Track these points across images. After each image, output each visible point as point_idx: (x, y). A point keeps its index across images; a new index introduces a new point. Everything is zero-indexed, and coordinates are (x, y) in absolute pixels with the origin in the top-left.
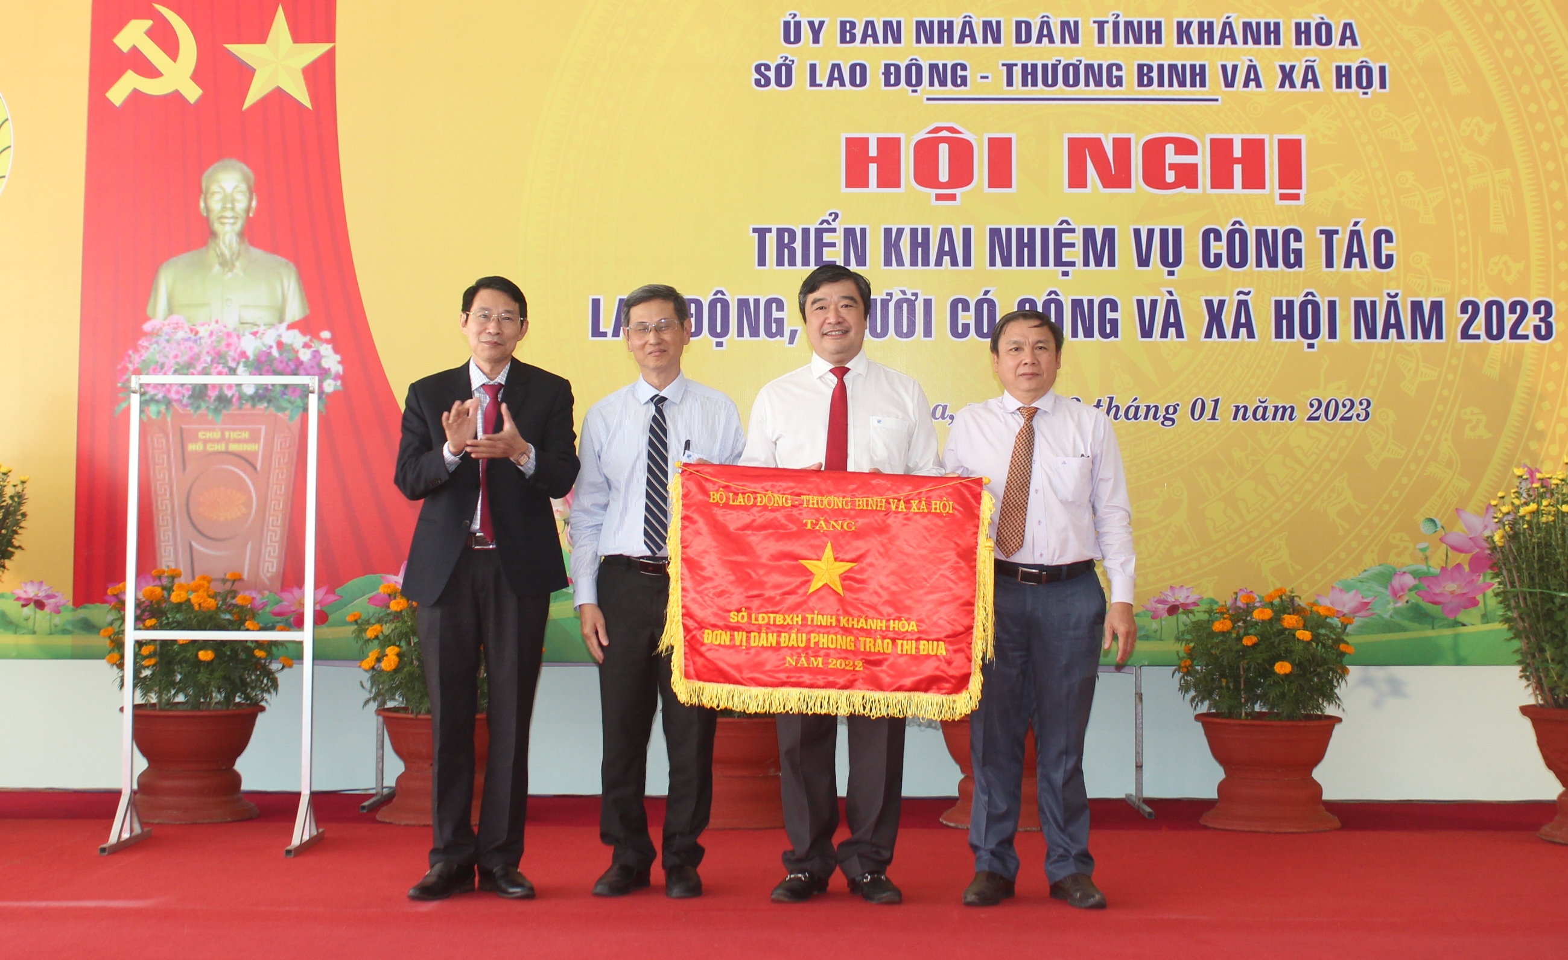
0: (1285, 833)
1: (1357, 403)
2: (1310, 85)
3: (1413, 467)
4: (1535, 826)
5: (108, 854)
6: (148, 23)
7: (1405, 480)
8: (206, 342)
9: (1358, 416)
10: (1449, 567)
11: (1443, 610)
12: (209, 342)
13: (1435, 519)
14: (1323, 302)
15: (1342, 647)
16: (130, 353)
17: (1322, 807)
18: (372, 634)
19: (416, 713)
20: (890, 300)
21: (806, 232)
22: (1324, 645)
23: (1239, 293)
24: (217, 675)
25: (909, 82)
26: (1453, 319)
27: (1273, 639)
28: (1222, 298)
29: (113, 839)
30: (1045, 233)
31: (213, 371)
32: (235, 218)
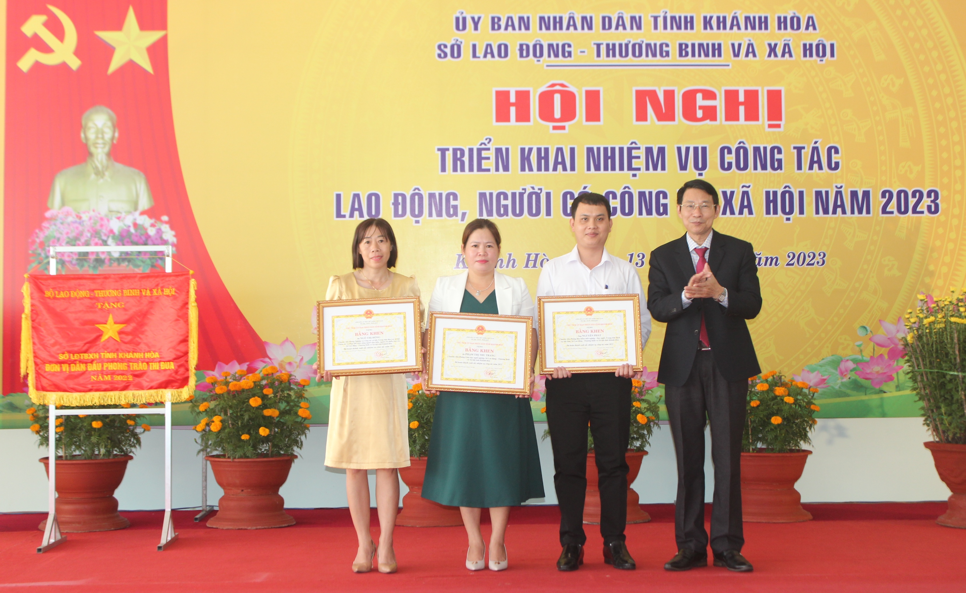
0: (780, 523)
1: (817, 255)
2: (787, 55)
3: (852, 294)
4: (934, 517)
5: (43, 553)
6: (43, 18)
7: (847, 303)
8: (87, 223)
9: (818, 263)
10: (876, 356)
11: (872, 383)
12: (89, 223)
13: (866, 326)
14: (796, 191)
15: (812, 407)
16: (37, 231)
17: (801, 507)
18: (203, 408)
19: (231, 458)
20: (525, 192)
21: (471, 150)
22: (800, 406)
23: (743, 187)
24: (104, 436)
25: (535, 55)
26: (877, 202)
27: (769, 403)
28: (732, 190)
29: (45, 543)
30: (621, 149)
31: (92, 242)
32: (104, 144)
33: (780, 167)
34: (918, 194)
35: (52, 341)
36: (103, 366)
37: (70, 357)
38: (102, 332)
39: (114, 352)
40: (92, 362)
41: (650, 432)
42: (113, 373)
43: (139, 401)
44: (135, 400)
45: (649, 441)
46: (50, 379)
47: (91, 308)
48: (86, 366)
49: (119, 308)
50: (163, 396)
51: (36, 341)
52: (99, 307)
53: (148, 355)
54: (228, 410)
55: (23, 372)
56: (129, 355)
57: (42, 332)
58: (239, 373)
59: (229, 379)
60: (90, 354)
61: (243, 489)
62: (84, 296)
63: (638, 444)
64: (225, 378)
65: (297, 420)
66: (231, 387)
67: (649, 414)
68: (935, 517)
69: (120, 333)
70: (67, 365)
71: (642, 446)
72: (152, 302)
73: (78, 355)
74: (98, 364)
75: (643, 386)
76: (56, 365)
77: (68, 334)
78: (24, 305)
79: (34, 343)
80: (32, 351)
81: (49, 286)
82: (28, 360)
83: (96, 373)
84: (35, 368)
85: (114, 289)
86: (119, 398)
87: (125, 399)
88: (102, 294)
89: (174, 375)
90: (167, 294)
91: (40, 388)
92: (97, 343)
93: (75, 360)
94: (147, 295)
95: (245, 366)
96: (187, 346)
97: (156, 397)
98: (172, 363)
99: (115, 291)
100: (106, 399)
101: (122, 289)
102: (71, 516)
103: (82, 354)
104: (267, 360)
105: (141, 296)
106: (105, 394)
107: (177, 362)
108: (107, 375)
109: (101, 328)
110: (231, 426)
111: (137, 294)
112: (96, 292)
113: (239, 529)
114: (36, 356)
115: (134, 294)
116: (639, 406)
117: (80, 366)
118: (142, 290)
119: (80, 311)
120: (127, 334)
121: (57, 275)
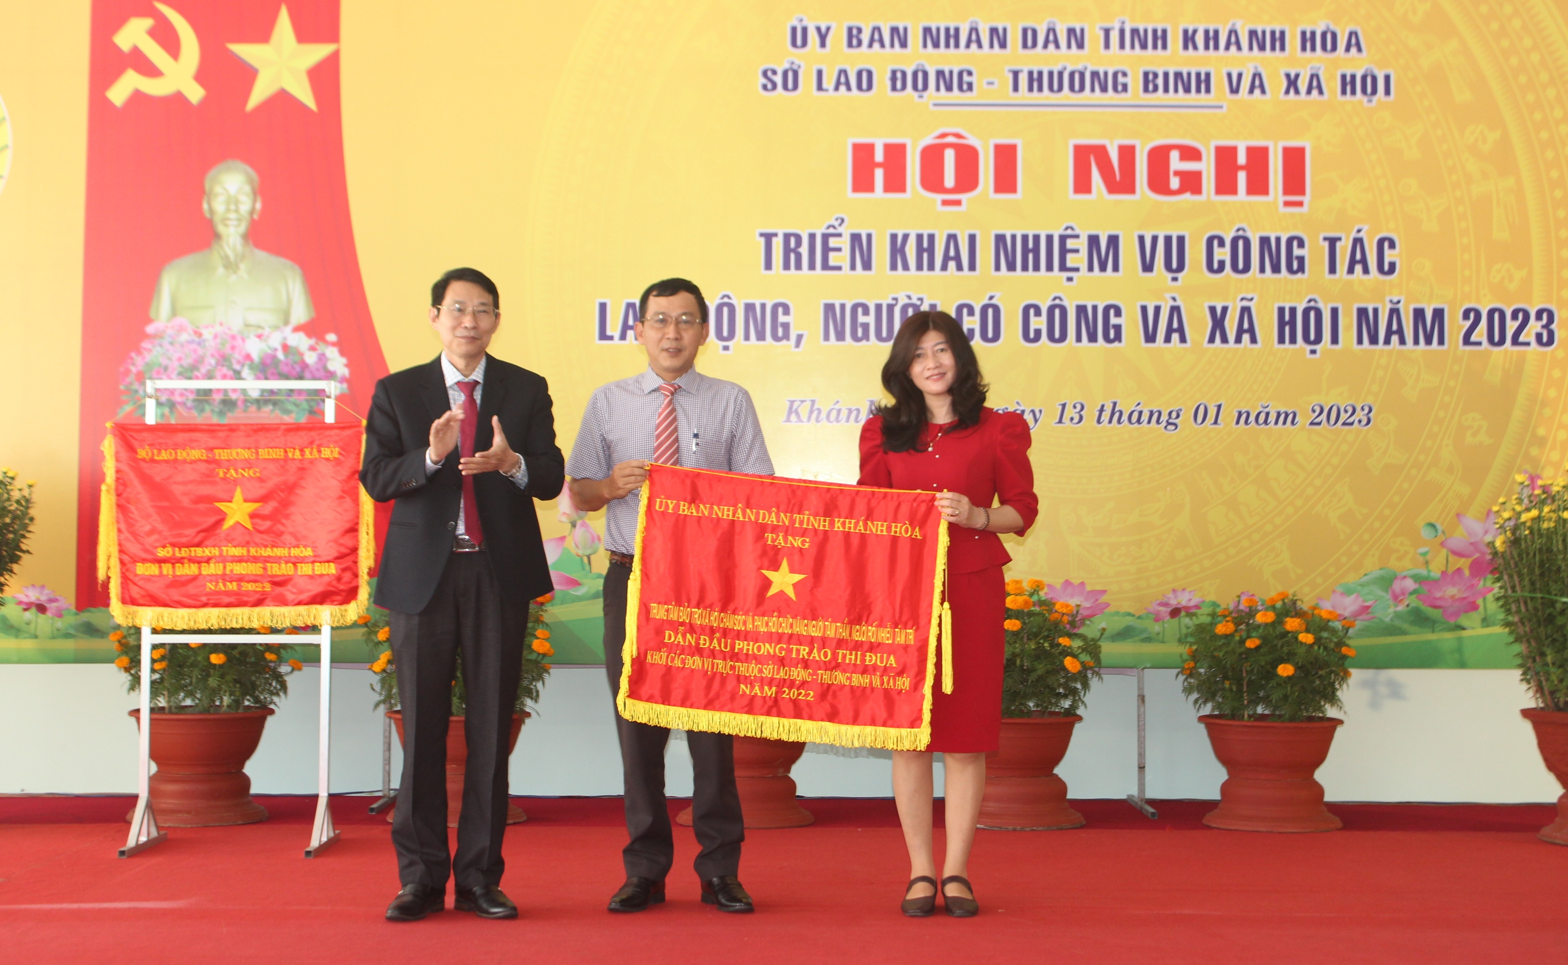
0: (1288, 833)
1: (1358, 409)
2: (1315, 92)
3: (1414, 472)
4: (1535, 828)
5: (128, 857)
6: (148, 23)
7: (1405, 485)
8: (211, 343)
9: (1360, 421)
10: (1450, 571)
11: (1444, 613)
12: (213, 344)
13: (1435, 523)
14: (1326, 308)
15: (1344, 650)
16: (133, 355)
17: (1325, 809)
20: (896, 304)
21: (812, 237)
22: (1326, 648)
24: (229, 678)
25: (915, 87)
26: (1455, 326)
27: (1275, 642)
28: (1225, 304)
29: (131, 842)
30: (1050, 238)
31: (218, 374)
32: (239, 220)
33: (1301, 269)
34: (1522, 315)
35: (148, 528)
36: (225, 568)
37: (174, 552)
38: (225, 514)
39: (243, 546)
40: (208, 560)
41: (1086, 686)
42: (240, 579)
43: (280, 622)
44: (275, 621)
45: (1084, 700)
47: (209, 478)
48: (200, 568)
49: (252, 477)
50: (317, 617)
51: (123, 527)
52: (221, 475)
53: (295, 552)
55: (101, 575)
56: (265, 551)
57: (132, 513)
60: (205, 549)
62: (197, 457)
63: (1066, 704)
67: (1085, 658)
68: (1537, 828)
69: (253, 516)
70: (169, 566)
71: (1074, 707)
72: (303, 469)
73: (186, 549)
74: (217, 564)
75: (1077, 612)
76: (152, 565)
77: (173, 518)
78: (105, 470)
79: (119, 531)
80: (116, 543)
81: (144, 441)
82: (109, 557)
83: (214, 578)
84: (121, 569)
85: (244, 448)
86: (250, 618)
87: (258, 621)
88: (225, 454)
89: (334, 583)
90: (327, 456)
91: (128, 600)
92: (218, 531)
93: (183, 558)
94: (296, 457)
96: (356, 539)
97: (306, 618)
98: (332, 565)
99: (246, 450)
100: (228, 620)
101: (257, 448)
102: (176, 802)
103: (192, 549)
105: (286, 459)
106: (228, 612)
107: (340, 564)
108: (231, 582)
109: (222, 508)
111: (280, 455)
112: (216, 451)
114: (121, 551)
115: (275, 456)
116: (1068, 644)
117: (189, 566)
118: (288, 449)
119: (191, 482)
120: (264, 518)
121: (157, 424)
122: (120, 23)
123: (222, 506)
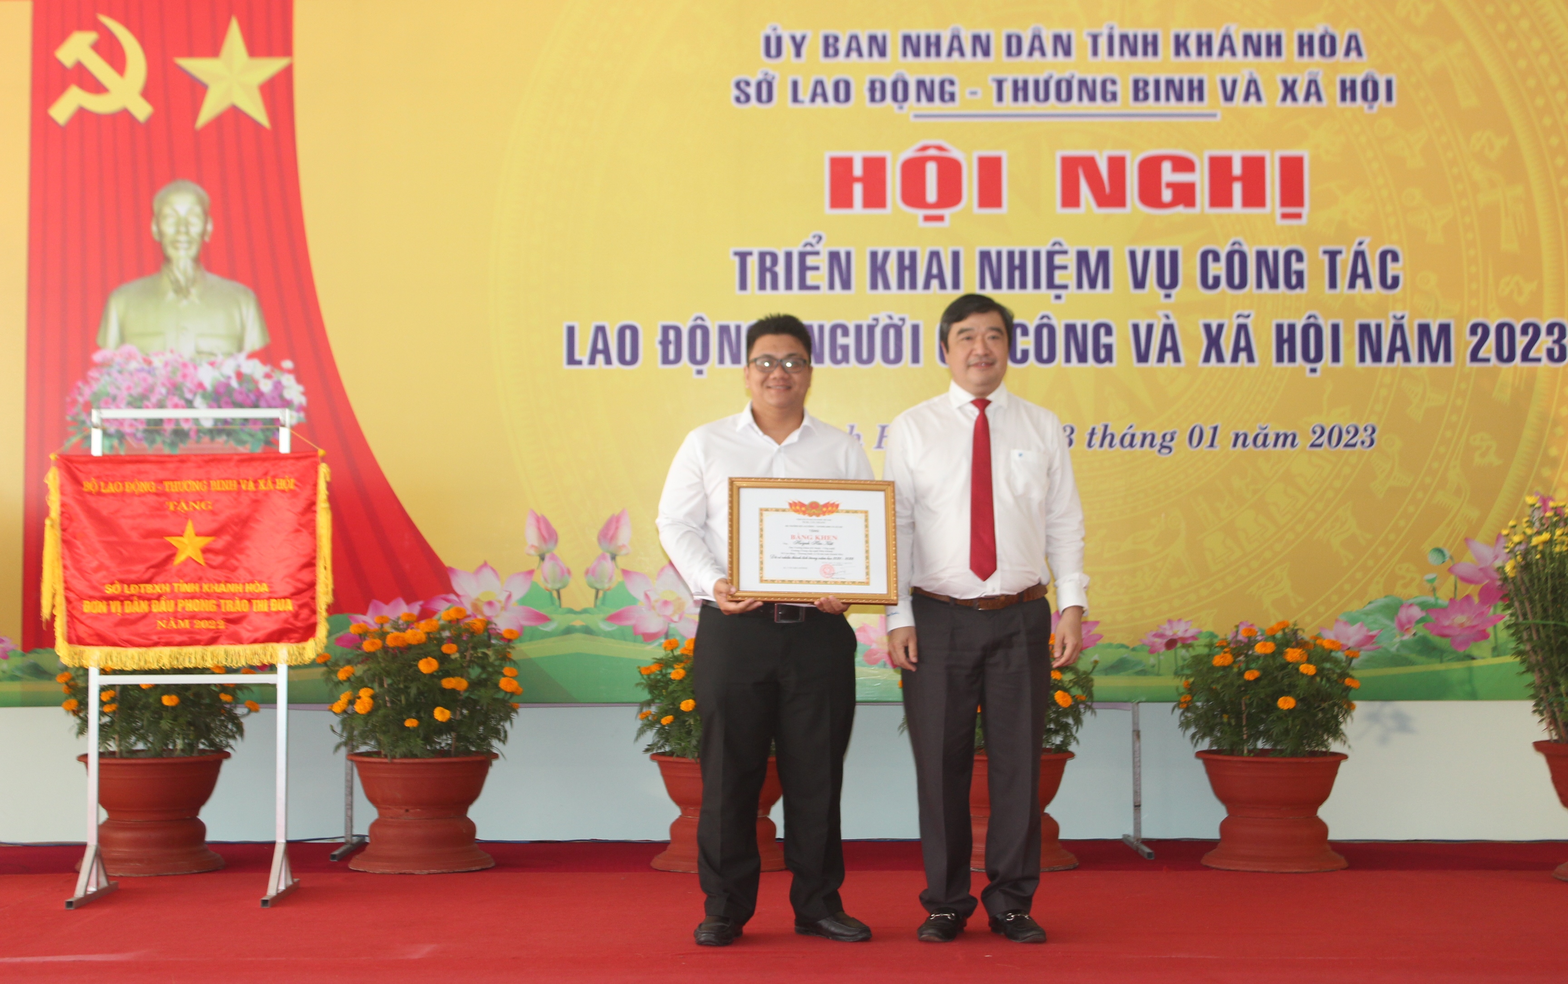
0: (1293, 873)
1: (1361, 429)
2: (1313, 99)
3: (1420, 495)
4: (1550, 866)
5: (76, 909)
7: (1411, 510)
8: (161, 372)
9: (1363, 443)
10: (1458, 599)
11: (1453, 642)
12: (163, 372)
13: (1443, 549)
14: (1326, 325)
15: (1347, 681)
16: (80, 384)
17: (1328, 847)
18: (343, 675)
19: (389, 757)
20: (877, 325)
21: (789, 255)
22: (1328, 680)
23: (1239, 316)
24: (182, 720)
25: (895, 98)
26: (1461, 342)
27: (1276, 674)
28: (1221, 322)
29: (79, 893)
30: (1037, 255)
31: (169, 403)
32: (190, 242)
33: (1300, 284)
34: (1533, 331)
35: (95, 564)
36: (176, 605)
37: (123, 589)
38: (176, 549)
39: (195, 583)
40: (159, 597)
41: (1078, 721)
42: (193, 616)
43: (235, 661)
44: (229, 660)
45: (1076, 736)
46: (90, 625)
47: (159, 510)
48: (150, 606)
49: (203, 510)
50: (274, 655)
51: (69, 563)
52: (172, 508)
53: (250, 588)
54: (384, 678)
55: (46, 612)
56: (219, 586)
57: (78, 548)
58: (404, 618)
59: (387, 627)
60: (155, 585)
61: (406, 807)
62: (146, 490)
63: (1058, 740)
64: (379, 626)
65: (496, 696)
66: (390, 642)
67: (1076, 691)
68: (1552, 867)
69: (205, 551)
70: (119, 603)
71: (1065, 744)
72: (258, 501)
73: (135, 586)
74: (168, 601)
76: (100, 603)
77: (121, 553)
78: (49, 504)
79: (65, 567)
80: (62, 579)
81: (90, 473)
82: (55, 594)
83: (165, 616)
84: (67, 608)
85: (195, 480)
86: (203, 658)
87: (212, 660)
88: (176, 487)
89: (291, 620)
90: (282, 488)
91: (74, 639)
92: (168, 567)
93: (132, 595)
94: (249, 489)
95: (416, 608)
96: (314, 573)
97: (262, 656)
98: (289, 601)
99: (198, 482)
100: (181, 659)
101: (209, 479)
102: (128, 850)
103: (142, 586)
104: (452, 597)
105: (239, 492)
106: (180, 651)
107: (297, 600)
108: (183, 620)
109: (173, 543)
110: (389, 705)
111: (233, 487)
112: (166, 484)
113: (401, 874)
114: (67, 588)
115: (227, 488)
117: (139, 604)
118: (241, 481)
119: (140, 516)
120: (215, 552)
121: (105, 456)
122: (63, 37)
123: (173, 540)
